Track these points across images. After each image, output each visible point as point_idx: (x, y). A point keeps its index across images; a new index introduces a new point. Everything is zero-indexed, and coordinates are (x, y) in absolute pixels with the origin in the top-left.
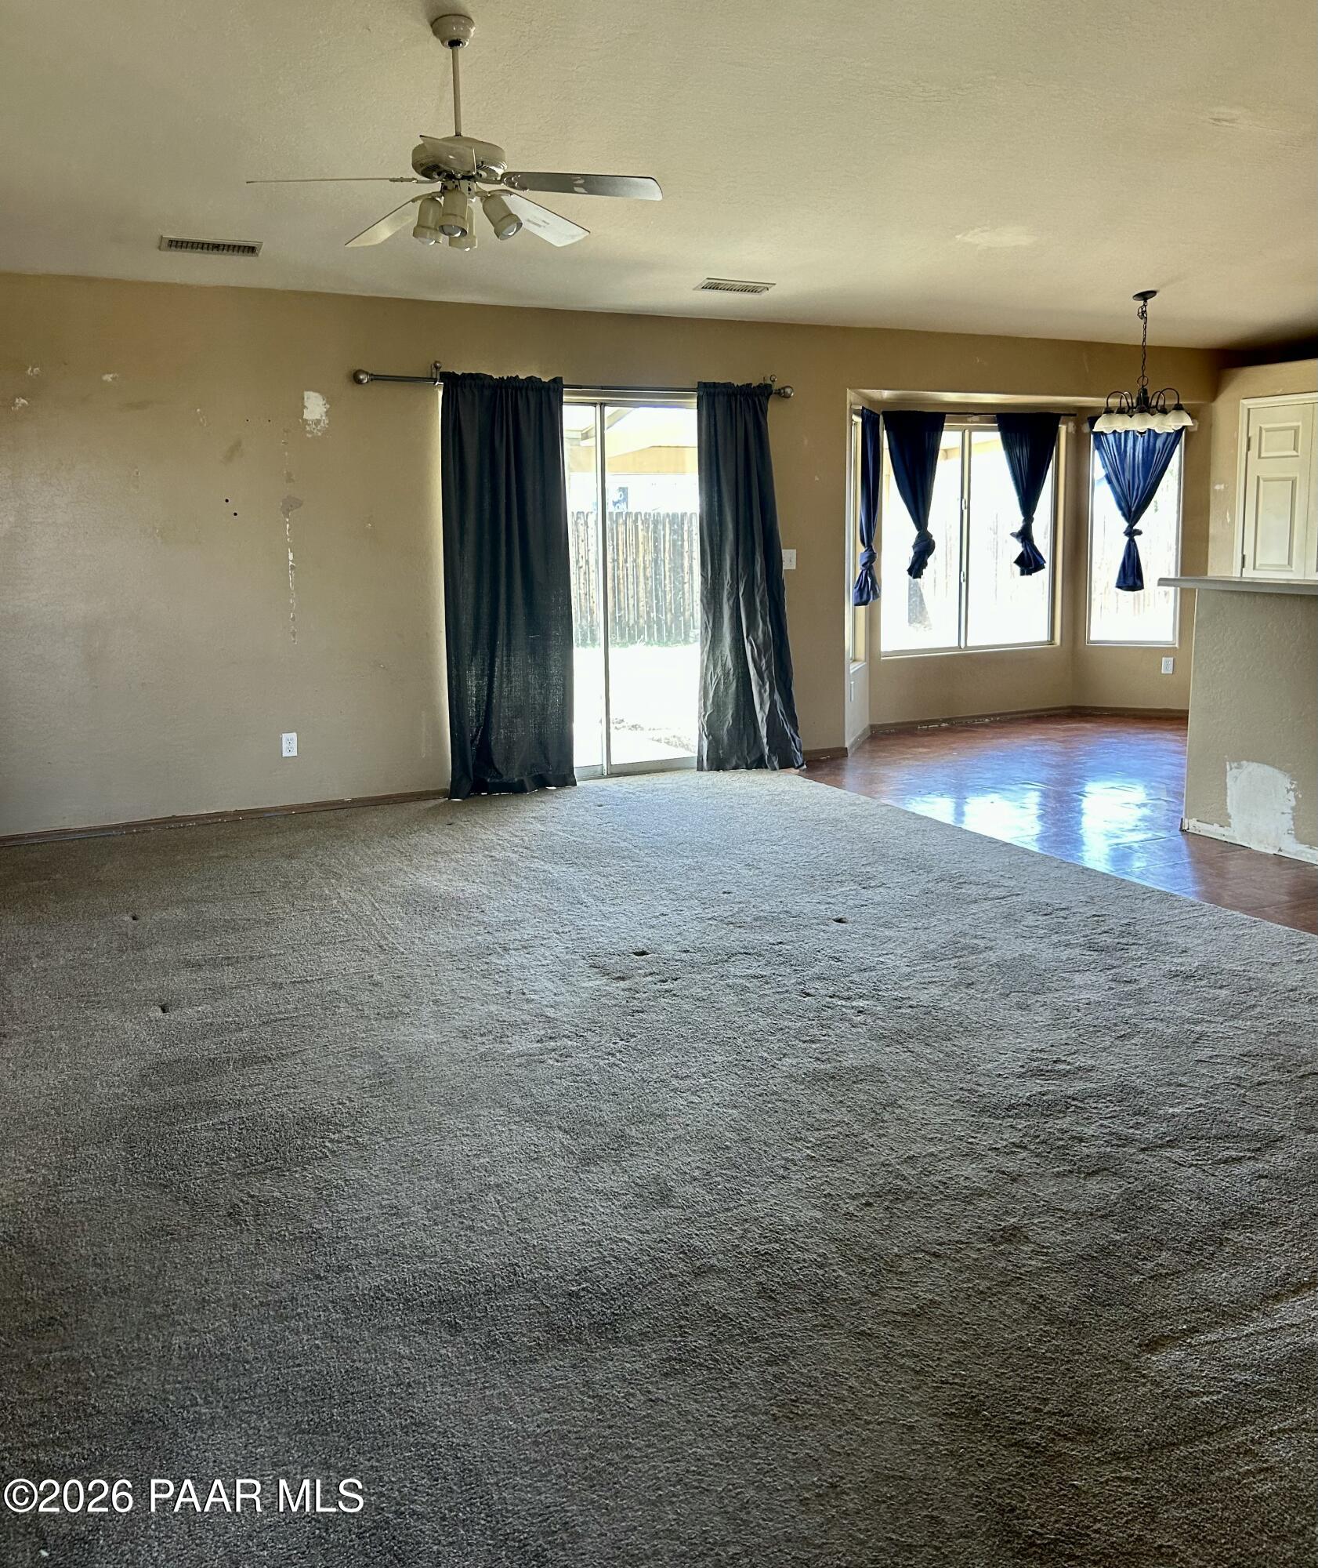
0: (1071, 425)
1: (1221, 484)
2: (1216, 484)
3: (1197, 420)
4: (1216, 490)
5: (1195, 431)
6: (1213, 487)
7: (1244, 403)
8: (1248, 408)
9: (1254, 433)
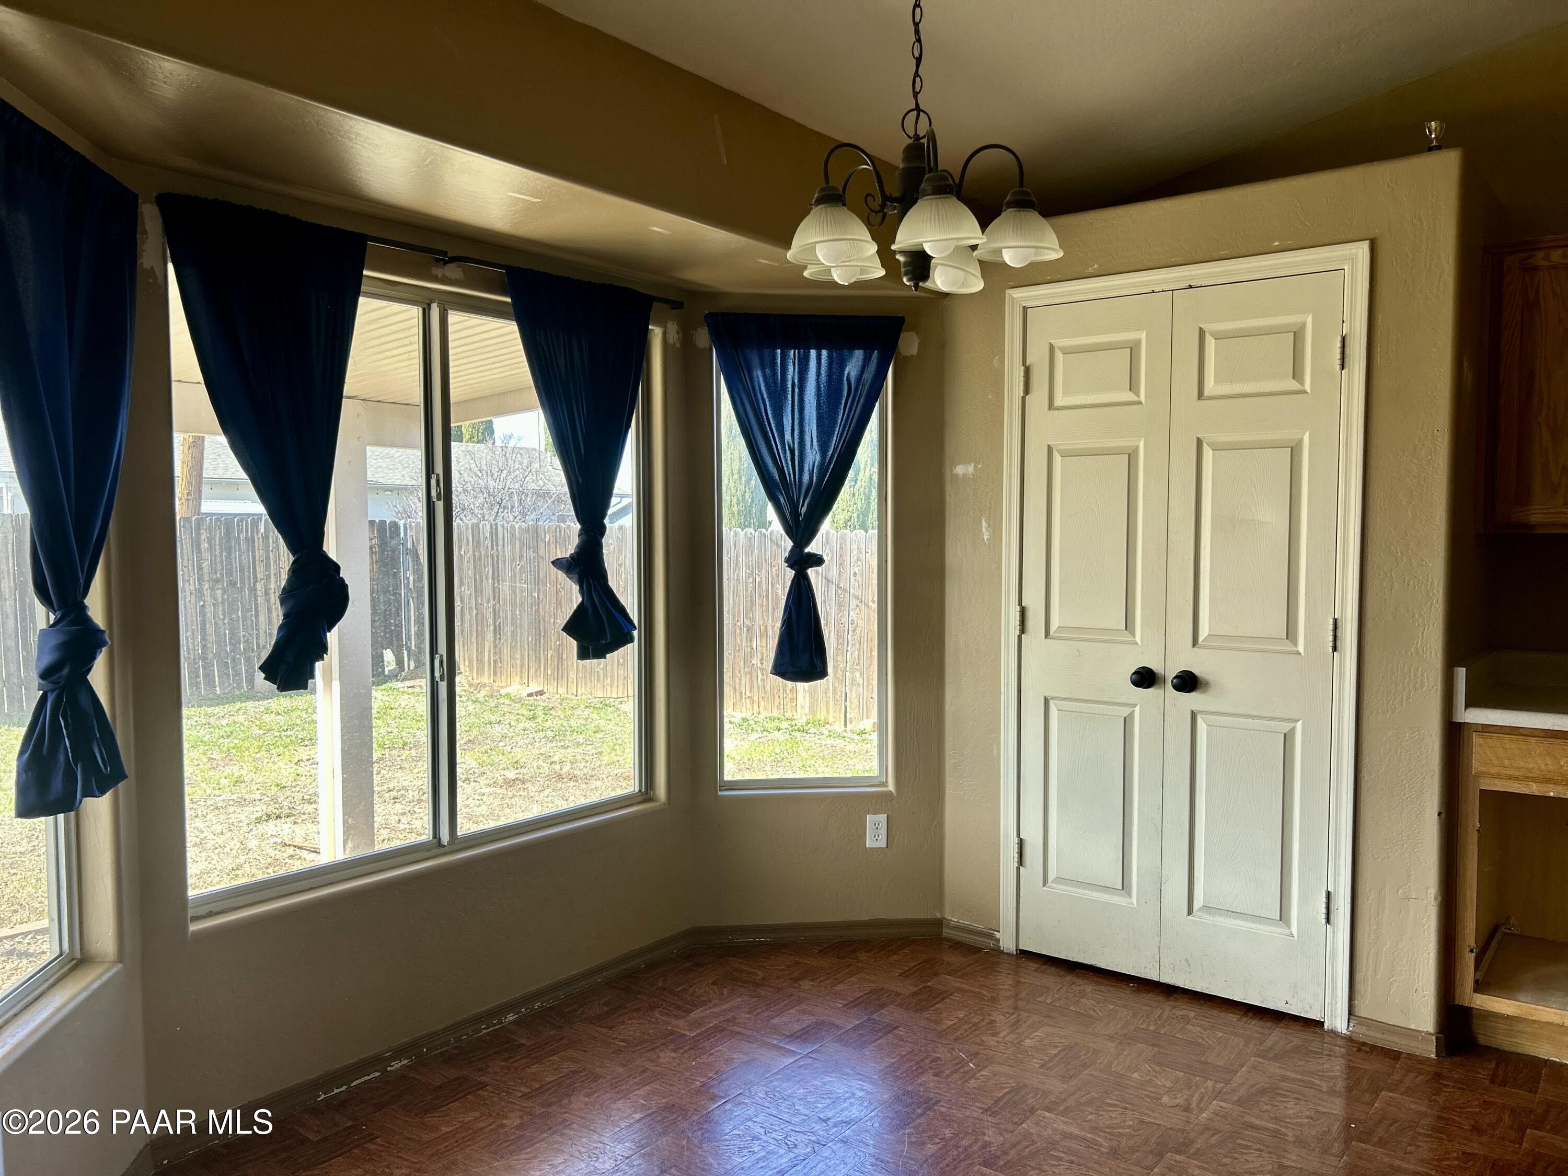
0: (673, 327)
1: (967, 462)
2: (958, 464)
3: (917, 334)
4: (957, 475)
5: (912, 356)
6: (951, 471)
7: (1015, 296)
8: (1024, 307)
9: (1037, 356)
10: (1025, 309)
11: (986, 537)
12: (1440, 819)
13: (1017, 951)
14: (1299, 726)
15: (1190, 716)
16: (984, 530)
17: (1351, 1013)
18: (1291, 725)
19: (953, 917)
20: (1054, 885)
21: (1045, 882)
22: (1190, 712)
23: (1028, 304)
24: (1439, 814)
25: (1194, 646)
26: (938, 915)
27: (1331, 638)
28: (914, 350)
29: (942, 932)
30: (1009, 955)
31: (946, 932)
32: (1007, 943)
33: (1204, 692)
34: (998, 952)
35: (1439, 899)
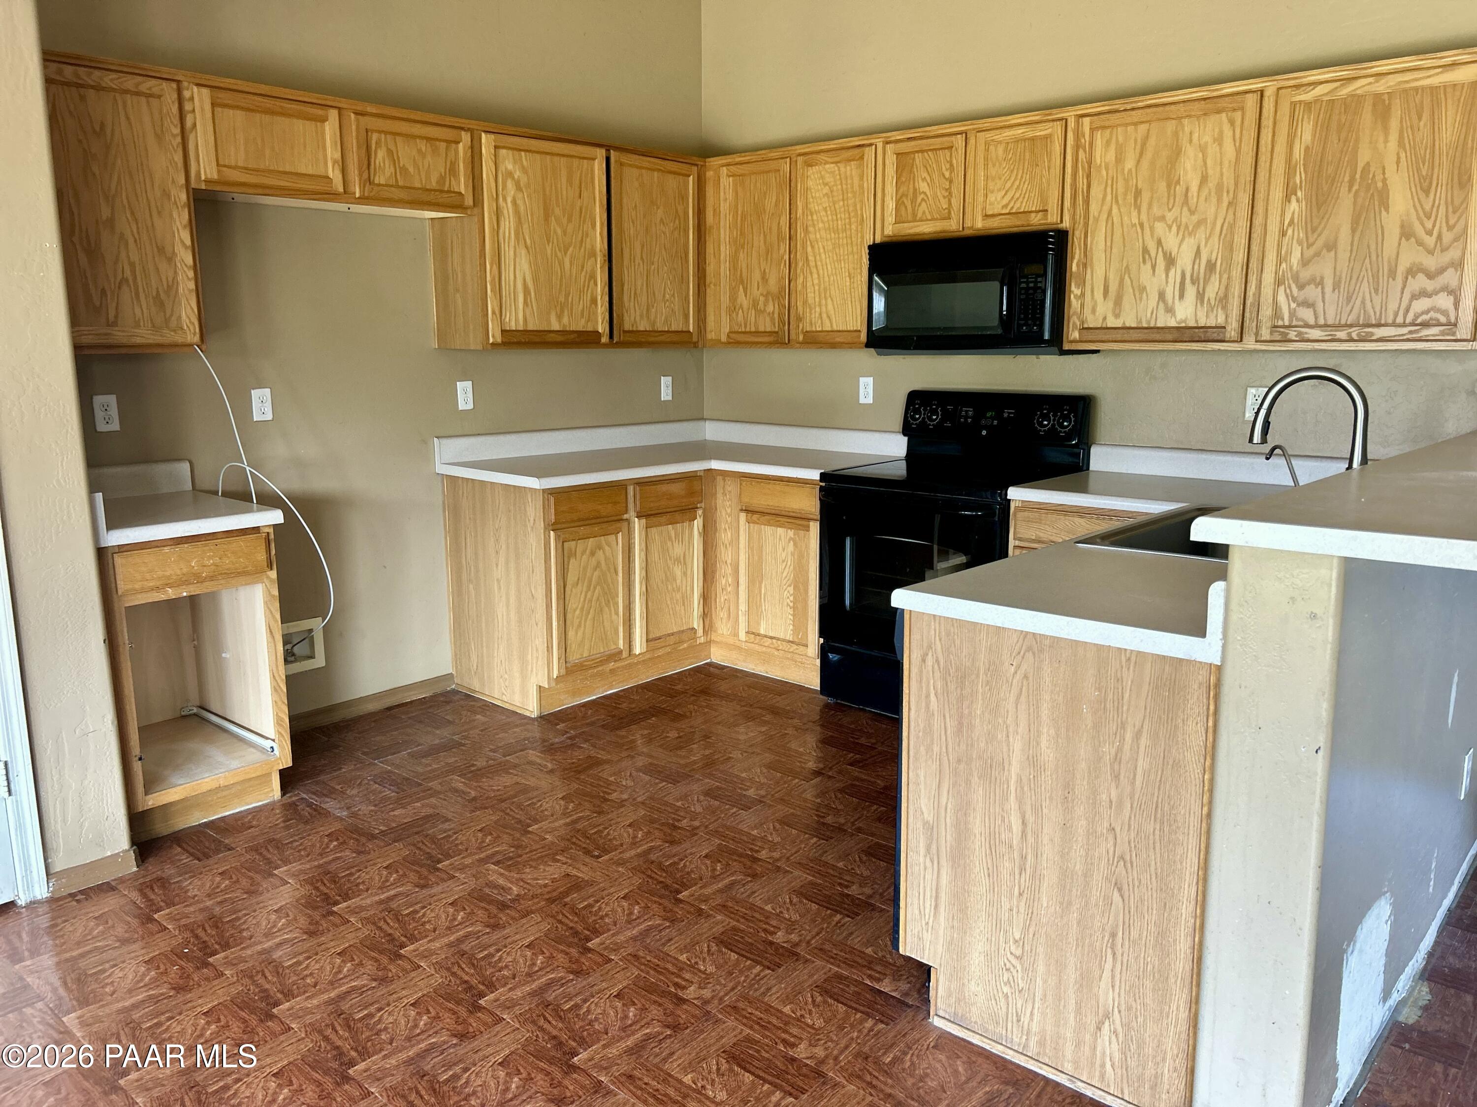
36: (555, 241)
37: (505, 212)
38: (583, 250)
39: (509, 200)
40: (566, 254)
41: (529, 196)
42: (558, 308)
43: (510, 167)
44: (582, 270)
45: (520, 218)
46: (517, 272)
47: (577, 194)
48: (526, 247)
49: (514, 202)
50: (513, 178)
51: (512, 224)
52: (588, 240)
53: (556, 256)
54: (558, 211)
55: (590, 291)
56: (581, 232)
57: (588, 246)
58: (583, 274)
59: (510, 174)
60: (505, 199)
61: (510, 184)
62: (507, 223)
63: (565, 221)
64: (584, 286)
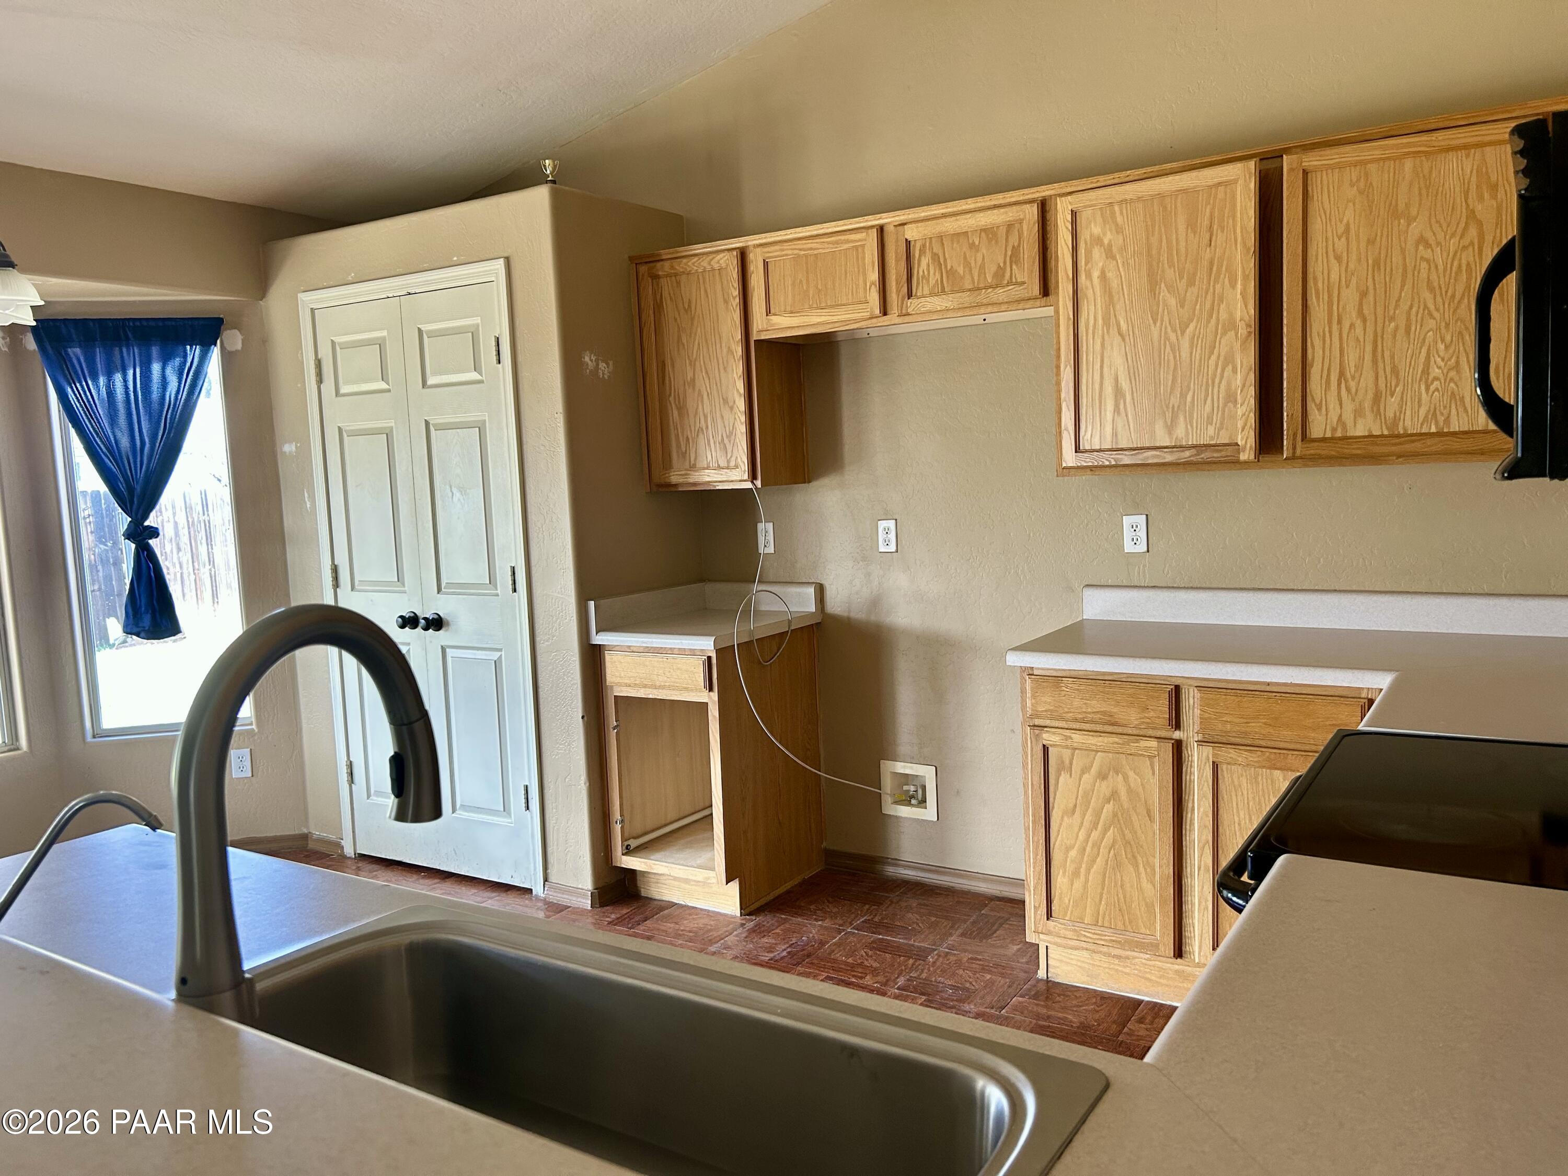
1: (290, 442)
2: (286, 443)
3: (239, 331)
4: (285, 453)
5: (237, 351)
6: (281, 449)
7: (304, 299)
8: (312, 309)
9: (325, 352)
10: (312, 310)
11: (308, 506)
12: (583, 721)
13: (355, 854)
14: (503, 653)
15: (440, 650)
16: (306, 499)
17: (546, 880)
18: (497, 654)
19: (317, 833)
20: (375, 798)
21: (368, 797)
22: (440, 647)
23: (315, 307)
24: (583, 717)
25: (438, 593)
26: (305, 831)
27: (510, 582)
28: (239, 346)
29: (307, 844)
30: (350, 858)
31: (311, 845)
32: (349, 851)
33: (447, 630)
34: (344, 857)
35: (588, 784)
36: (1166, 318)
37: (1090, 293)
38: (1213, 321)
39: (1096, 274)
40: (1183, 333)
41: (1126, 264)
42: (1169, 415)
43: (1096, 230)
44: (1212, 353)
45: (1111, 296)
46: (1106, 369)
47: (1206, 240)
48: (1120, 334)
49: (1103, 276)
50: (1102, 245)
51: (1099, 306)
52: (1223, 306)
53: (1167, 338)
54: (1170, 274)
55: (1224, 383)
56: (1209, 297)
57: (1224, 316)
58: (1214, 358)
59: (1098, 241)
60: (1089, 276)
61: (1097, 253)
62: (1092, 308)
63: (1182, 285)
64: (1215, 375)
